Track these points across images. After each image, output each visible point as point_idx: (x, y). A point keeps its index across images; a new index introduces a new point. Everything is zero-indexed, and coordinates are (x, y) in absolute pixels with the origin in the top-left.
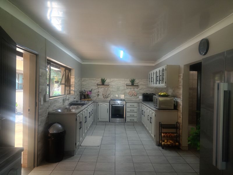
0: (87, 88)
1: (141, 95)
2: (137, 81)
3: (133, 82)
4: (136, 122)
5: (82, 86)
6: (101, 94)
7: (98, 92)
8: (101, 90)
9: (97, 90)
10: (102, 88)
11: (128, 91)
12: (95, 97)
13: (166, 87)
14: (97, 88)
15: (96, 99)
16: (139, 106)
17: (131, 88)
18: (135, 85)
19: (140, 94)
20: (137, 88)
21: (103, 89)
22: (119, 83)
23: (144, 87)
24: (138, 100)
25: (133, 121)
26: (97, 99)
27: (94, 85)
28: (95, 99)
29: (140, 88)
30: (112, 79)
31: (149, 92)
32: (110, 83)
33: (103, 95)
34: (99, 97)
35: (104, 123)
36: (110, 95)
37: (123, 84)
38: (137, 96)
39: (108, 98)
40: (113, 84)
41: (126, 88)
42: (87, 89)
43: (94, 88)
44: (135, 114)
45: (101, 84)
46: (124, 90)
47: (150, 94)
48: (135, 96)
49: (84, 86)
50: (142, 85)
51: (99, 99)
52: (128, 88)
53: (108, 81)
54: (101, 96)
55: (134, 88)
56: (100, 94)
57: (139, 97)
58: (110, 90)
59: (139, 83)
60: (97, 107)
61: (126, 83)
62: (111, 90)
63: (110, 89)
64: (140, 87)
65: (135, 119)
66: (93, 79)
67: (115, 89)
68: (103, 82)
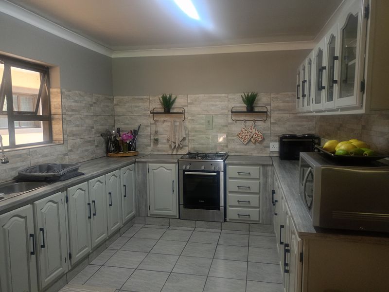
0: (127, 122)
1: (275, 141)
2: (263, 100)
3: (250, 102)
4: (256, 223)
5: (115, 118)
6: (163, 138)
7: (156, 132)
8: (165, 126)
9: (153, 128)
10: (166, 123)
11: (237, 128)
12: (149, 148)
13: (362, 111)
14: (152, 121)
15: (152, 153)
16: (265, 175)
17: (245, 121)
18: (256, 109)
19: (272, 138)
20: (264, 121)
21: (168, 124)
22: (213, 105)
23: (286, 116)
24: (266, 153)
25: (247, 218)
26: (155, 153)
27: (144, 115)
28: (148, 151)
29: (272, 121)
30: (191, 98)
31: (300, 130)
32: (185, 106)
33: (168, 140)
34: (159, 146)
35: (165, 221)
36: (187, 141)
37: (223, 109)
38: (265, 143)
39: (182, 148)
40: (194, 109)
41: (230, 121)
42: (127, 124)
43: (144, 121)
44: (254, 199)
45: (162, 110)
46: (226, 126)
47: (303, 137)
48: (257, 144)
49: (119, 116)
50: (280, 110)
51: (158, 151)
52: (236, 121)
53: (180, 102)
54: (164, 144)
55: (254, 121)
56: (159, 137)
57: (269, 147)
58: (186, 129)
59: (270, 105)
60: (145, 175)
61: (231, 105)
62: (190, 127)
63: (187, 124)
64: (275, 116)
65: (254, 214)
66: (142, 99)
67: (202, 124)
68: (167, 105)
